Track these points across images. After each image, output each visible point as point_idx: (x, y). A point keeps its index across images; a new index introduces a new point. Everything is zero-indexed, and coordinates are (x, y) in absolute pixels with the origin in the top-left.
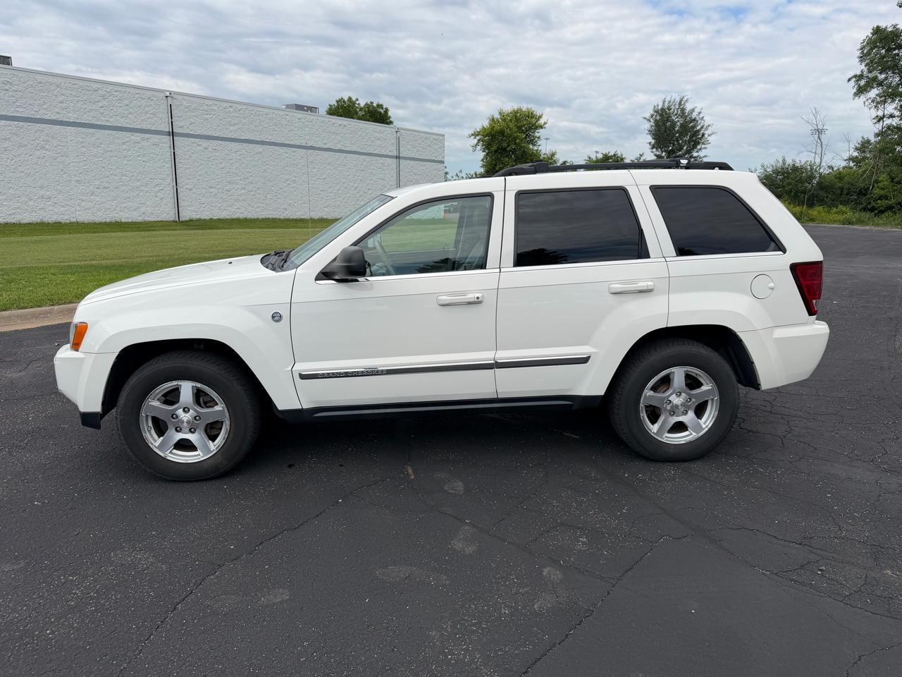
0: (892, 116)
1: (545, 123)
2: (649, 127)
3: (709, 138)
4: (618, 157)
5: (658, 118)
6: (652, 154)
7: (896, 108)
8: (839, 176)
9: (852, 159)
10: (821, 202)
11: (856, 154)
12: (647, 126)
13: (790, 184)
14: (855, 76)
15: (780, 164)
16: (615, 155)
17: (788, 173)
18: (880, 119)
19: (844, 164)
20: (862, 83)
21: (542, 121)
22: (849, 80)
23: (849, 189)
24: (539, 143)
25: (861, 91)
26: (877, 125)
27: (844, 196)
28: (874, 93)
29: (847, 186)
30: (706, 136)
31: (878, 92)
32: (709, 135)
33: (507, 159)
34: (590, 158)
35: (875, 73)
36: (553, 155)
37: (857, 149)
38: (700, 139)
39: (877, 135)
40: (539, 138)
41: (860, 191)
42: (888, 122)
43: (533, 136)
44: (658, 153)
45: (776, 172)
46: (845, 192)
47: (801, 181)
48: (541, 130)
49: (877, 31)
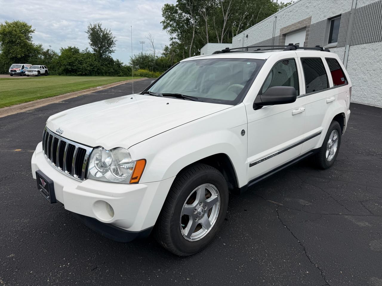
0: (175, 38)
1: (34, 30)
2: (88, 36)
3: (115, 43)
4: (76, 49)
5: (91, 32)
6: (91, 48)
7: (176, 35)
8: (162, 60)
9: (164, 54)
10: (158, 70)
11: (164, 52)
12: (87, 35)
13: (146, 63)
14: (163, 22)
15: (141, 55)
16: (74, 48)
17: (144, 58)
18: (172, 39)
19: (161, 55)
20: (165, 24)
21: (32, 29)
22: (161, 23)
23: (165, 65)
24: (32, 40)
25: (165, 28)
26: (171, 41)
27: (164, 68)
28: (169, 29)
29: (164, 64)
30: (114, 41)
31: (170, 29)
32: (115, 41)
33: (16, 47)
34: (62, 48)
35: (169, 21)
36: (41, 46)
37: (165, 50)
38: (112, 42)
39: (170, 45)
40: (31, 37)
41: (169, 66)
42: (174, 40)
43: (28, 36)
44: (94, 48)
45: (140, 58)
46: (164, 66)
47: (149, 61)
48: (32, 33)
49: (167, 5)
